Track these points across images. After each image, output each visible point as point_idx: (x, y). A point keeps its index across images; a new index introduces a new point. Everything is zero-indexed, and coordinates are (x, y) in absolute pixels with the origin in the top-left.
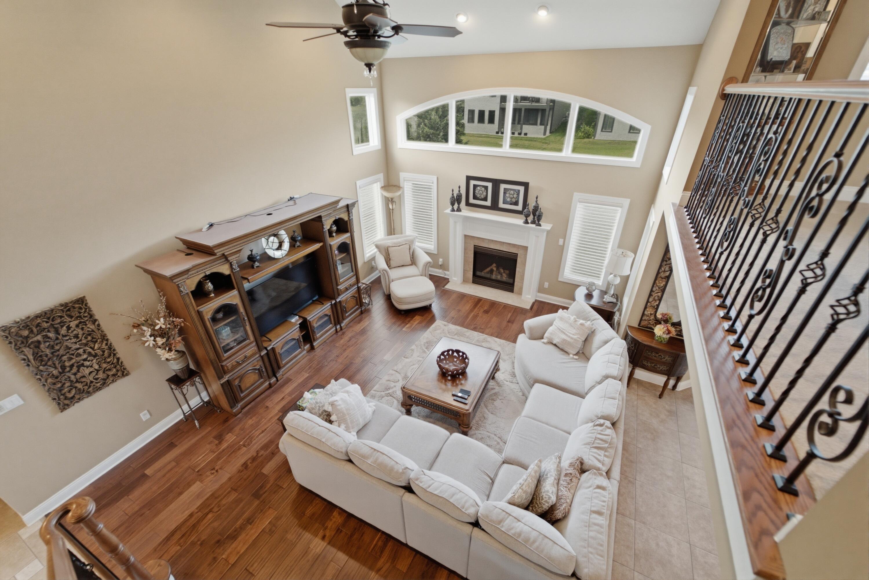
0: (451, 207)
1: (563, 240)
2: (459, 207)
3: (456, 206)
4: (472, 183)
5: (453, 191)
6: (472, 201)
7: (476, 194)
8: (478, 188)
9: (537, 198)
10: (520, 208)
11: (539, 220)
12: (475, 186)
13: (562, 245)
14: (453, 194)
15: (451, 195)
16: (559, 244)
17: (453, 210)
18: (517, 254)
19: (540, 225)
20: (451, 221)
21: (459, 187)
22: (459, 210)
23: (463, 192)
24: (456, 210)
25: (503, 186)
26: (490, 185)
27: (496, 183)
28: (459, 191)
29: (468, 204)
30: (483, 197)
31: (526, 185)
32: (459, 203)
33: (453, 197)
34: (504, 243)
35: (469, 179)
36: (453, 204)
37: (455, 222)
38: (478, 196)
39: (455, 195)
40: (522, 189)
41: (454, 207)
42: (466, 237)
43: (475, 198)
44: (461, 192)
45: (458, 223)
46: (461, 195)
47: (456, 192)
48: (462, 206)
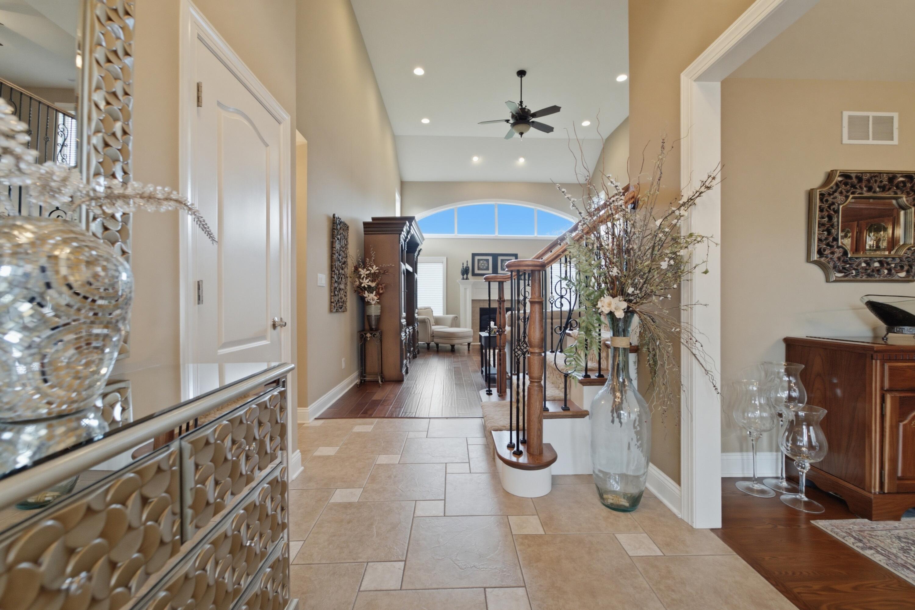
2: (467, 277)
3: (465, 276)
4: (477, 258)
5: (463, 264)
6: (477, 271)
7: (480, 266)
8: (481, 262)
12: (479, 260)
14: (463, 267)
15: (462, 267)
17: (463, 279)
20: (462, 288)
22: (467, 279)
23: (470, 265)
25: (500, 258)
26: (490, 258)
27: (495, 256)
28: (467, 264)
29: (474, 274)
30: (485, 268)
31: (516, 255)
32: (467, 274)
35: (474, 255)
36: (463, 275)
37: (465, 289)
39: (464, 267)
40: (513, 258)
42: (473, 301)
43: (479, 269)
45: (467, 289)
46: (468, 267)
47: (465, 265)
48: (470, 275)
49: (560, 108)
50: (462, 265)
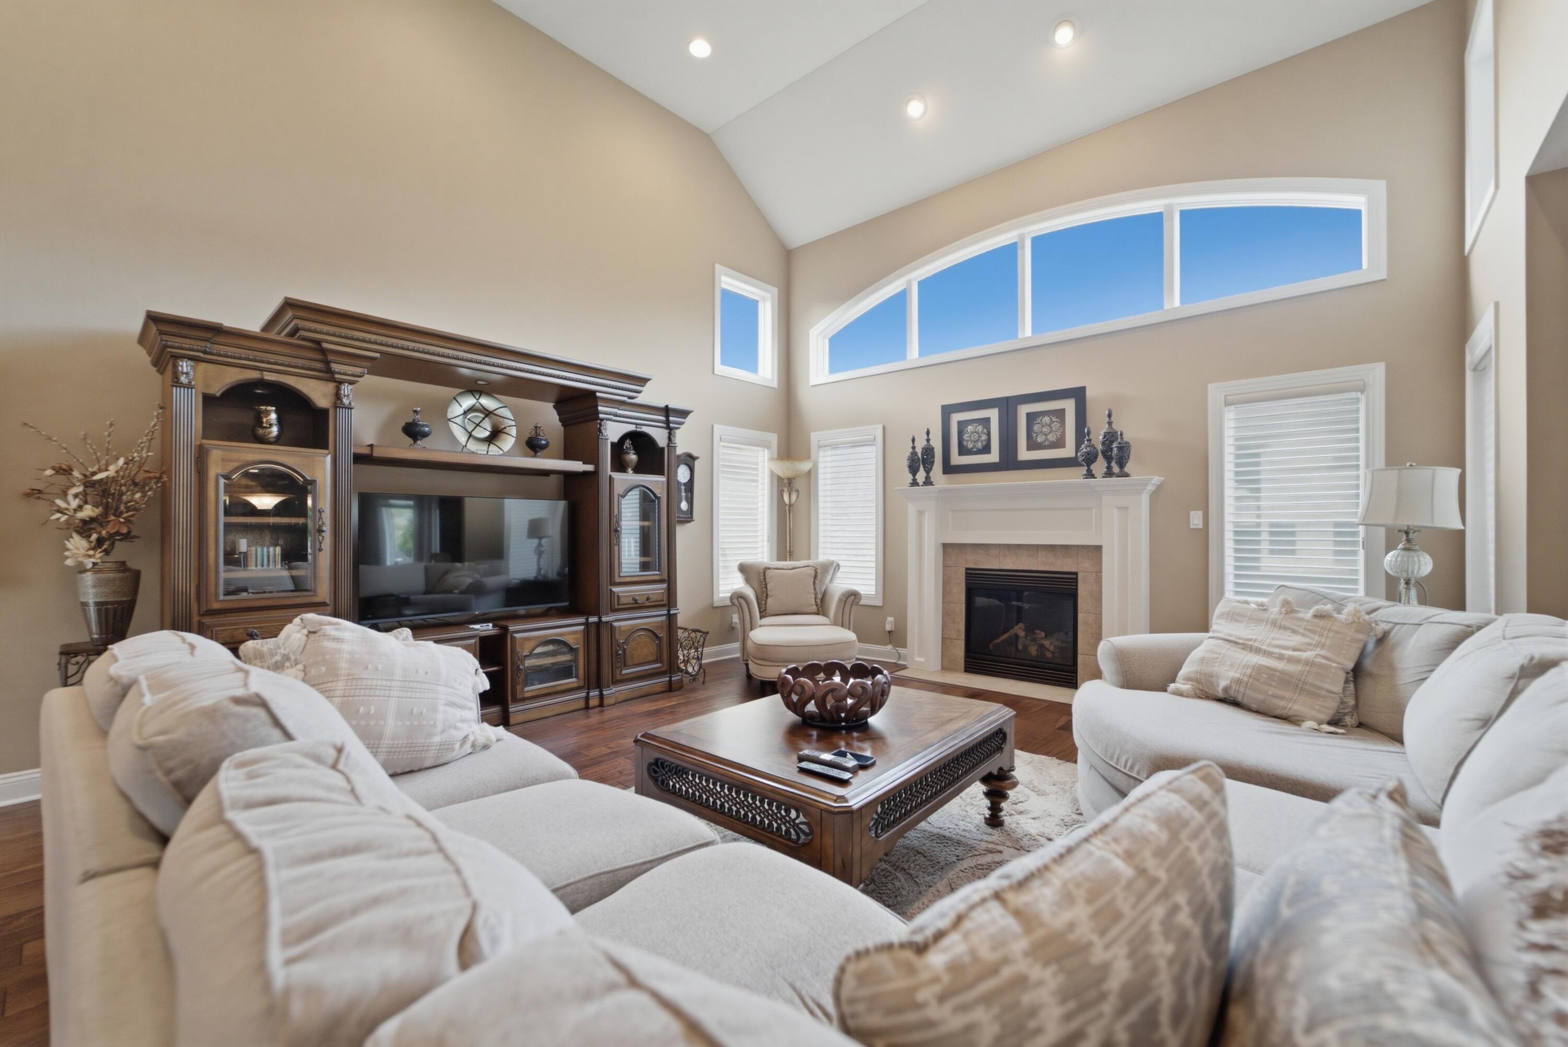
0: (910, 477)
1: (1200, 513)
2: (928, 478)
3: (921, 476)
4: (956, 418)
5: (913, 440)
6: (957, 459)
7: (965, 443)
8: (970, 428)
9: (1110, 416)
10: (1068, 451)
11: (1122, 464)
12: (962, 425)
13: (1201, 526)
14: (914, 448)
15: (909, 452)
16: (1192, 526)
17: (914, 483)
18: (1076, 574)
19: (1127, 475)
20: (912, 511)
21: (928, 433)
22: (928, 484)
23: (937, 443)
24: (921, 483)
25: (1023, 410)
26: (994, 414)
27: (1007, 406)
28: (928, 440)
29: (948, 469)
30: (979, 445)
31: (1078, 394)
32: (928, 468)
33: (914, 453)
35: (947, 411)
36: (914, 470)
37: (921, 513)
38: (970, 445)
39: (919, 451)
40: (1069, 405)
41: (917, 477)
42: (947, 548)
43: (963, 451)
44: (932, 443)
45: (927, 513)
46: (931, 450)
48: (936, 473)
50: (910, 444)
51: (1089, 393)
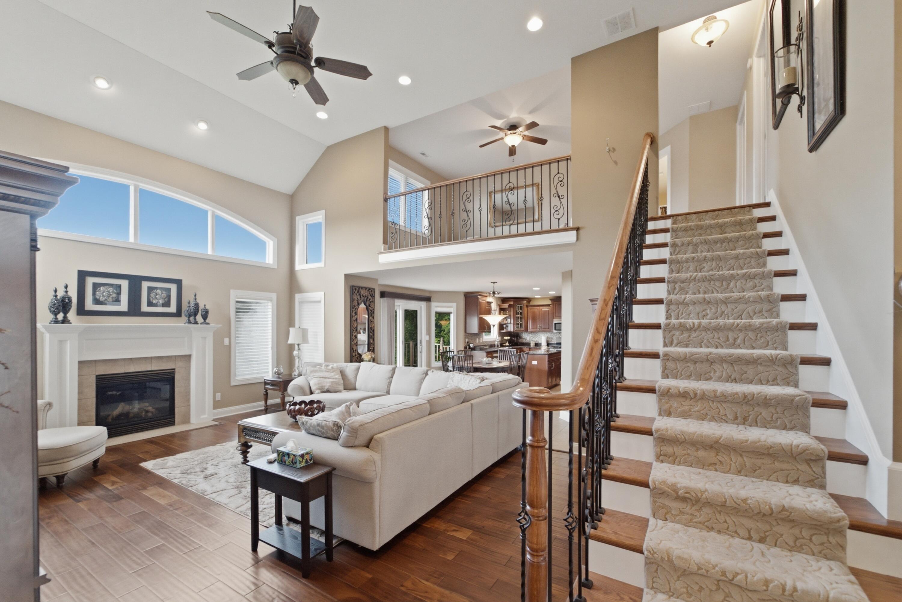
0: (52, 317)
2: (65, 317)
3: (60, 316)
4: (93, 281)
5: (56, 291)
6: (90, 306)
7: (98, 297)
8: (103, 288)
9: (195, 296)
10: (172, 309)
11: (205, 317)
12: (96, 286)
13: (227, 344)
14: (56, 296)
17: (56, 322)
18: (175, 370)
19: (207, 324)
21: (66, 287)
22: (65, 321)
23: (73, 294)
24: (59, 321)
25: (147, 285)
26: (124, 284)
27: (136, 281)
28: (67, 292)
29: (82, 311)
30: (111, 300)
31: (179, 283)
32: (66, 312)
33: (56, 301)
34: (152, 358)
35: (83, 275)
36: (55, 312)
37: (61, 342)
38: (102, 299)
39: (59, 299)
40: (173, 288)
41: (57, 317)
42: (82, 364)
43: (96, 301)
44: (69, 294)
45: (68, 342)
46: (70, 299)
47: (61, 294)
48: (72, 315)
49: (370, 74)
50: (53, 293)
51: (184, 283)
